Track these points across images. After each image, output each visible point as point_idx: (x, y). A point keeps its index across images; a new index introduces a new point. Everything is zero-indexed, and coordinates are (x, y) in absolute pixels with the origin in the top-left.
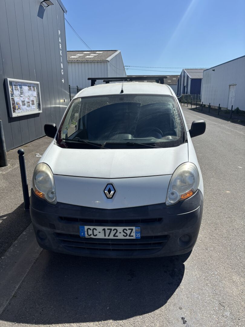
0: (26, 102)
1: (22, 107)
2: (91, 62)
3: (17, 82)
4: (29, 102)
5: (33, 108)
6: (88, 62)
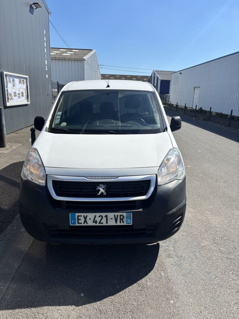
0: (17, 94)
2: (68, 60)
3: (10, 75)
4: (19, 94)
5: (22, 99)
6: (65, 60)
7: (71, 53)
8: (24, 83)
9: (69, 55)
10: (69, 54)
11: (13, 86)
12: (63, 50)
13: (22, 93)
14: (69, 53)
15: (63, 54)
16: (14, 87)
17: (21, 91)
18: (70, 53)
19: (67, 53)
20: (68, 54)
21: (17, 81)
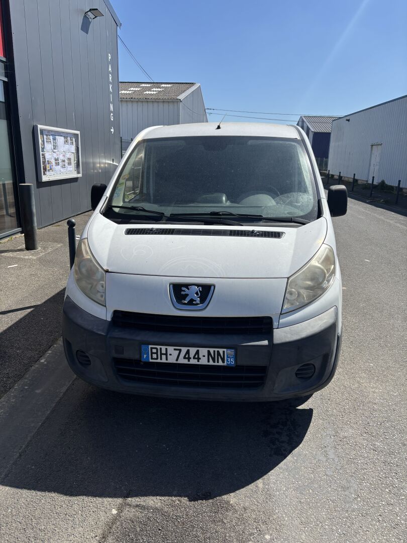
0: (60, 161)
1: (54, 167)
2: (153, 102)
3: (49, 131)
4: (64, 161)
5: (69, 169)
6: (147, 101)
7: (159, 90)
8: (73, 143)
9: (155, 93)
10: (154, 91)
11: (54, 149)
12: (145, 85)
13: (69, 159)
14: (154, 89)
15: (145, 93)
16: (55, 151)
17: (68, 155)
18: (157, 89)
19: (151, 91)
20: (152, 93)
21: (60, 140)
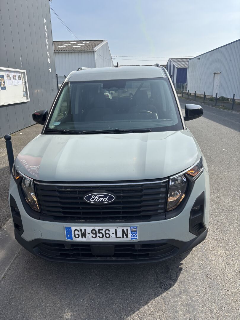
2: (78, 52)
6: (75, 52)
7: (82, 45)
12: (73, 42)
15: (73, 47)
20: (78, 47)
